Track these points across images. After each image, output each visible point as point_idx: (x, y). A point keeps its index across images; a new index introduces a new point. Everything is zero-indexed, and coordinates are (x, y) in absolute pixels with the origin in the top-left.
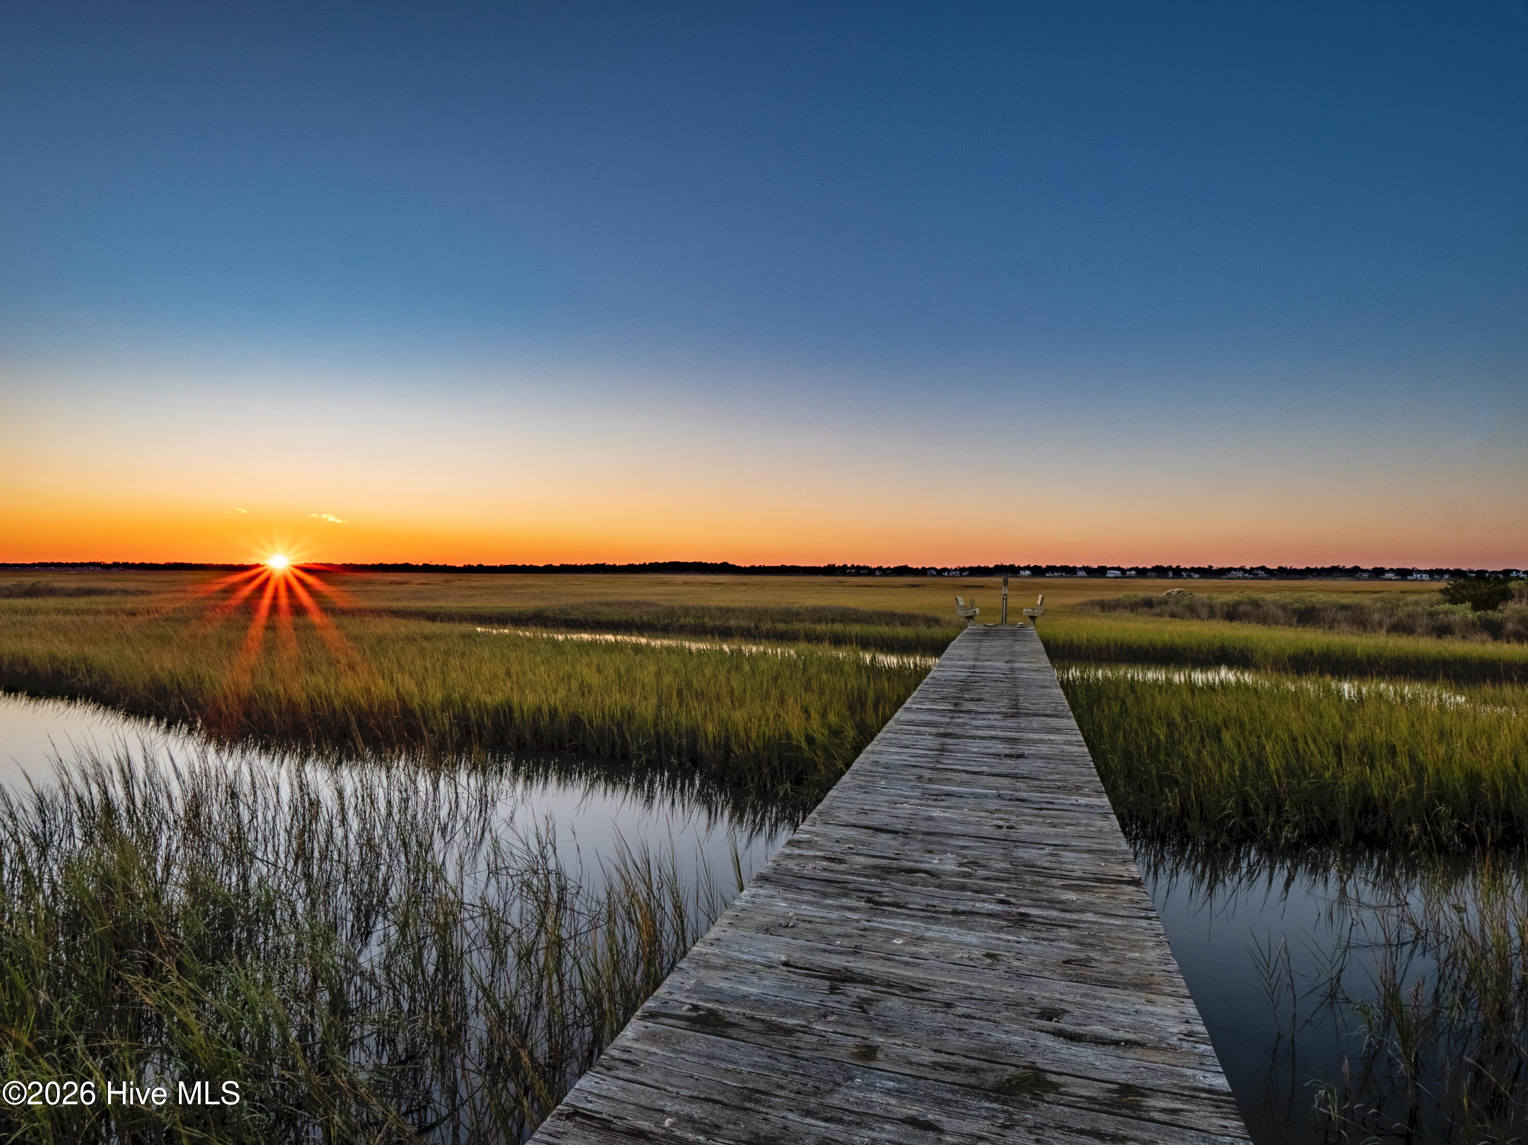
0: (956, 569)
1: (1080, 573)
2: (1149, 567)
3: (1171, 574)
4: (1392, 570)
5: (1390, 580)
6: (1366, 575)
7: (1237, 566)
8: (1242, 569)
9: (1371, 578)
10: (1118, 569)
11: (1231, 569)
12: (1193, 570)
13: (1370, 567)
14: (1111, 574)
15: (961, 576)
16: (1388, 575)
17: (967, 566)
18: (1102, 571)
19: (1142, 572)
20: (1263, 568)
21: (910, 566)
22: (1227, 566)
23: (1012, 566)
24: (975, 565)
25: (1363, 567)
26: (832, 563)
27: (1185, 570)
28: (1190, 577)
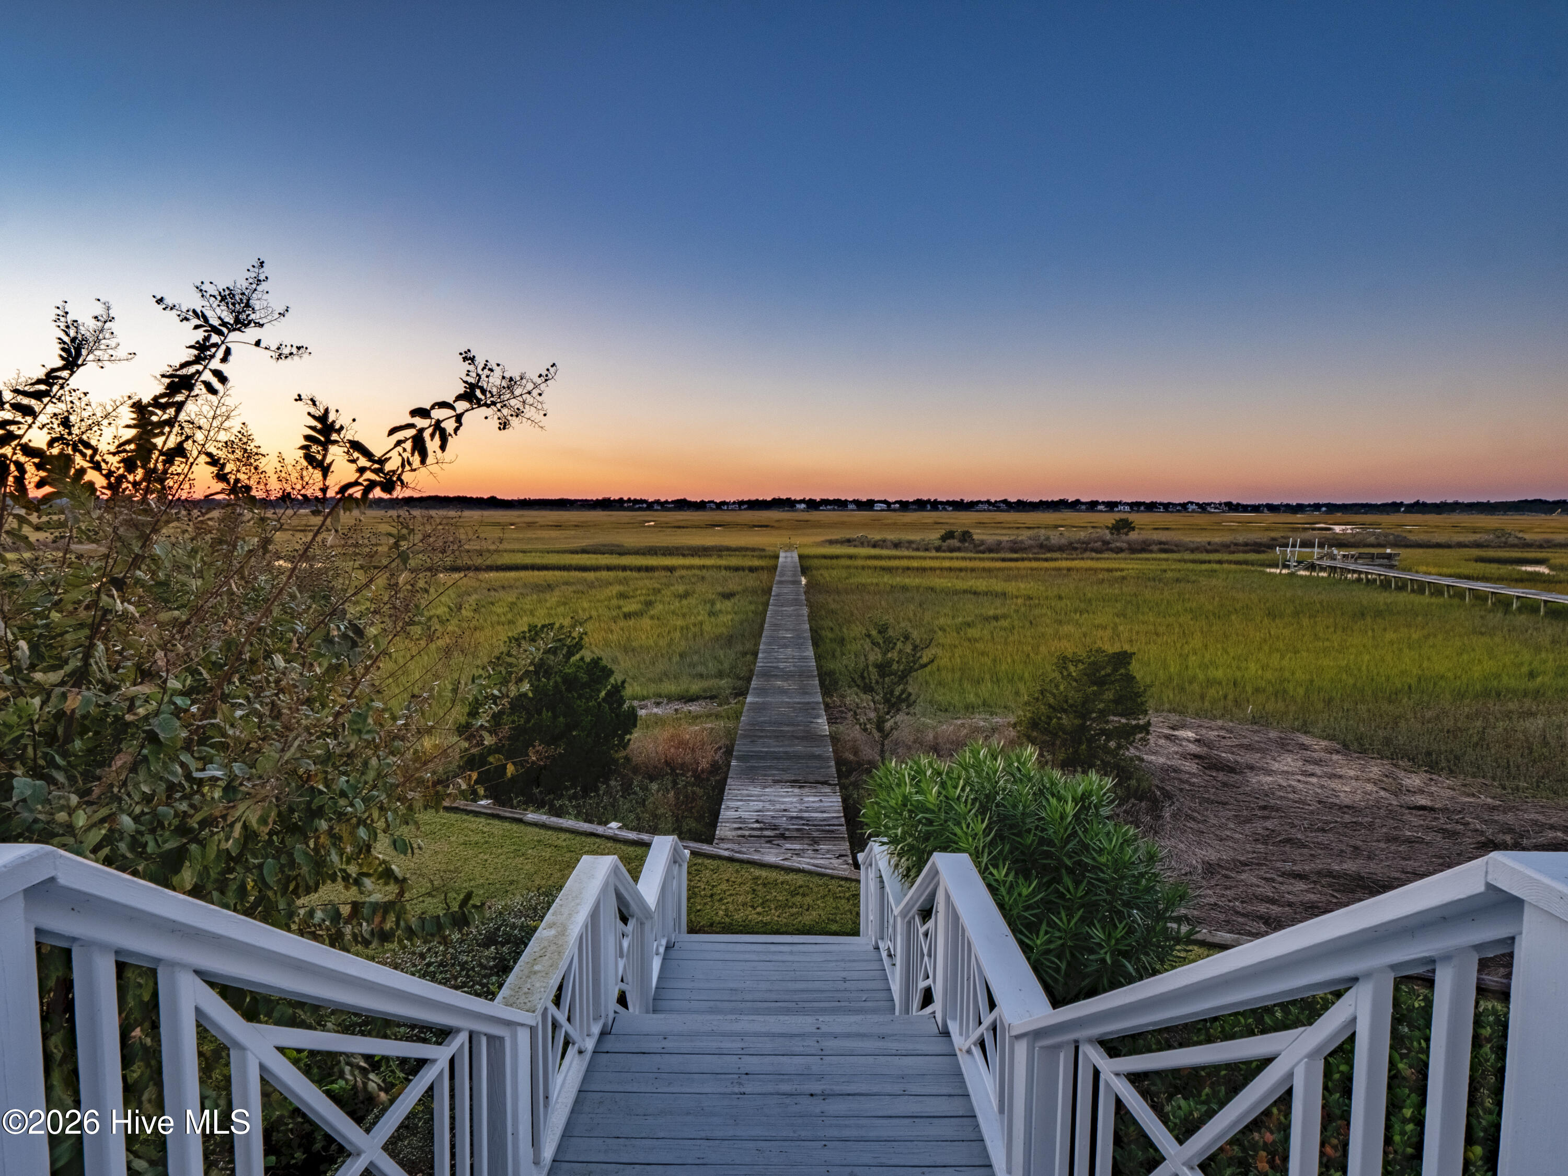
0: (734, 503)
1: (851, 507)
2: (911, 500)
3: (929, 507)
4: (1103, 503)
5: (1101, 511)
6: (1084, 507)
7: (984, 499)
8: (988, 502)
9: (1087, 510)
10: (885, 502)
11: (979, 502)
12: (949, 503)
13: (1088, 500)
14: (878, 507)
15: (740, 509)
16: (1101, 507)
17: (746, 499)
18: (869, 505)
19: (904, 506)
20: (1005, 502)
21: (689, 499)
22: (975, 499)
23: (788, 500)
24: (753, 498)
25: (1083, 500)
26: (607, 496)
27: (942, 503)
28: (944, 509)
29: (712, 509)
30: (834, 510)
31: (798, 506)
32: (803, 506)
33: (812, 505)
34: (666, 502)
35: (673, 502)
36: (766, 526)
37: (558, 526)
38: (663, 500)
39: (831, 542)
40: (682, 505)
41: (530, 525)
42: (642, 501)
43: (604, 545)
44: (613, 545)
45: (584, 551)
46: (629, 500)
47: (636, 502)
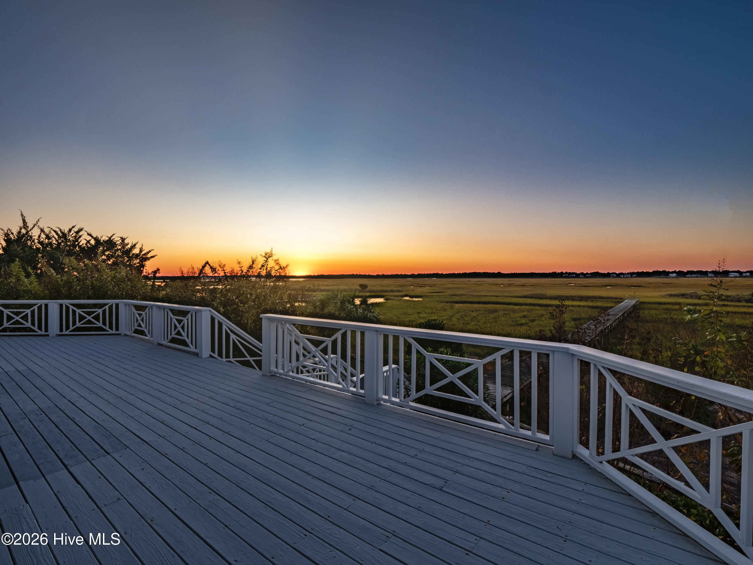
0: (628, 273)
14: (731, 275)
17: (635, 271)
18: (725, 274)
23: (664, 271)
24: (641, 271)
29: (614, 277)
30: (697, 277)
31: (671, 275)
32: (674, 275)
33: (681, 274)
34: (587, 274)
35: (591, 273)
36: (640, 286)
37: (523, 286)
38: (585, 272)
39: (671, 295)
40: (596, 275)
41: (510, 285)
42: (573, 273)
43: (536, 295)
44: (541, 295)
45: (525, 297)
46: (566, 273)
47: (570, 273)
